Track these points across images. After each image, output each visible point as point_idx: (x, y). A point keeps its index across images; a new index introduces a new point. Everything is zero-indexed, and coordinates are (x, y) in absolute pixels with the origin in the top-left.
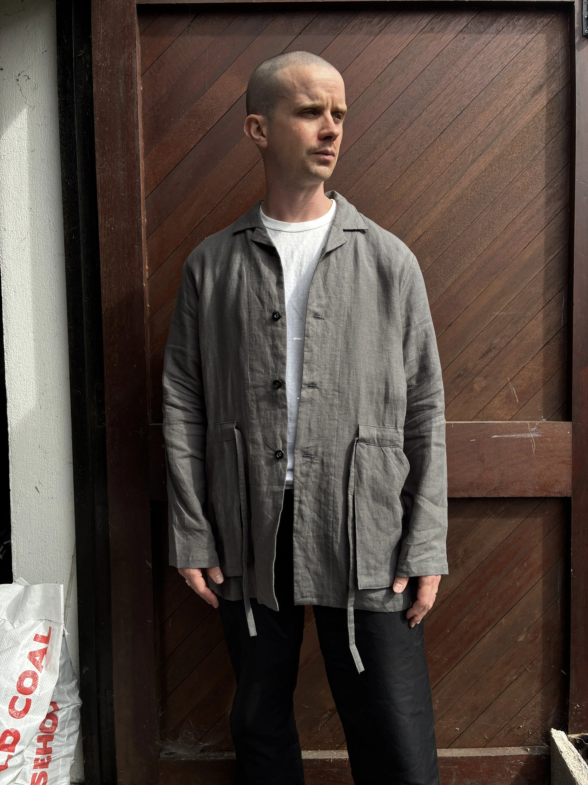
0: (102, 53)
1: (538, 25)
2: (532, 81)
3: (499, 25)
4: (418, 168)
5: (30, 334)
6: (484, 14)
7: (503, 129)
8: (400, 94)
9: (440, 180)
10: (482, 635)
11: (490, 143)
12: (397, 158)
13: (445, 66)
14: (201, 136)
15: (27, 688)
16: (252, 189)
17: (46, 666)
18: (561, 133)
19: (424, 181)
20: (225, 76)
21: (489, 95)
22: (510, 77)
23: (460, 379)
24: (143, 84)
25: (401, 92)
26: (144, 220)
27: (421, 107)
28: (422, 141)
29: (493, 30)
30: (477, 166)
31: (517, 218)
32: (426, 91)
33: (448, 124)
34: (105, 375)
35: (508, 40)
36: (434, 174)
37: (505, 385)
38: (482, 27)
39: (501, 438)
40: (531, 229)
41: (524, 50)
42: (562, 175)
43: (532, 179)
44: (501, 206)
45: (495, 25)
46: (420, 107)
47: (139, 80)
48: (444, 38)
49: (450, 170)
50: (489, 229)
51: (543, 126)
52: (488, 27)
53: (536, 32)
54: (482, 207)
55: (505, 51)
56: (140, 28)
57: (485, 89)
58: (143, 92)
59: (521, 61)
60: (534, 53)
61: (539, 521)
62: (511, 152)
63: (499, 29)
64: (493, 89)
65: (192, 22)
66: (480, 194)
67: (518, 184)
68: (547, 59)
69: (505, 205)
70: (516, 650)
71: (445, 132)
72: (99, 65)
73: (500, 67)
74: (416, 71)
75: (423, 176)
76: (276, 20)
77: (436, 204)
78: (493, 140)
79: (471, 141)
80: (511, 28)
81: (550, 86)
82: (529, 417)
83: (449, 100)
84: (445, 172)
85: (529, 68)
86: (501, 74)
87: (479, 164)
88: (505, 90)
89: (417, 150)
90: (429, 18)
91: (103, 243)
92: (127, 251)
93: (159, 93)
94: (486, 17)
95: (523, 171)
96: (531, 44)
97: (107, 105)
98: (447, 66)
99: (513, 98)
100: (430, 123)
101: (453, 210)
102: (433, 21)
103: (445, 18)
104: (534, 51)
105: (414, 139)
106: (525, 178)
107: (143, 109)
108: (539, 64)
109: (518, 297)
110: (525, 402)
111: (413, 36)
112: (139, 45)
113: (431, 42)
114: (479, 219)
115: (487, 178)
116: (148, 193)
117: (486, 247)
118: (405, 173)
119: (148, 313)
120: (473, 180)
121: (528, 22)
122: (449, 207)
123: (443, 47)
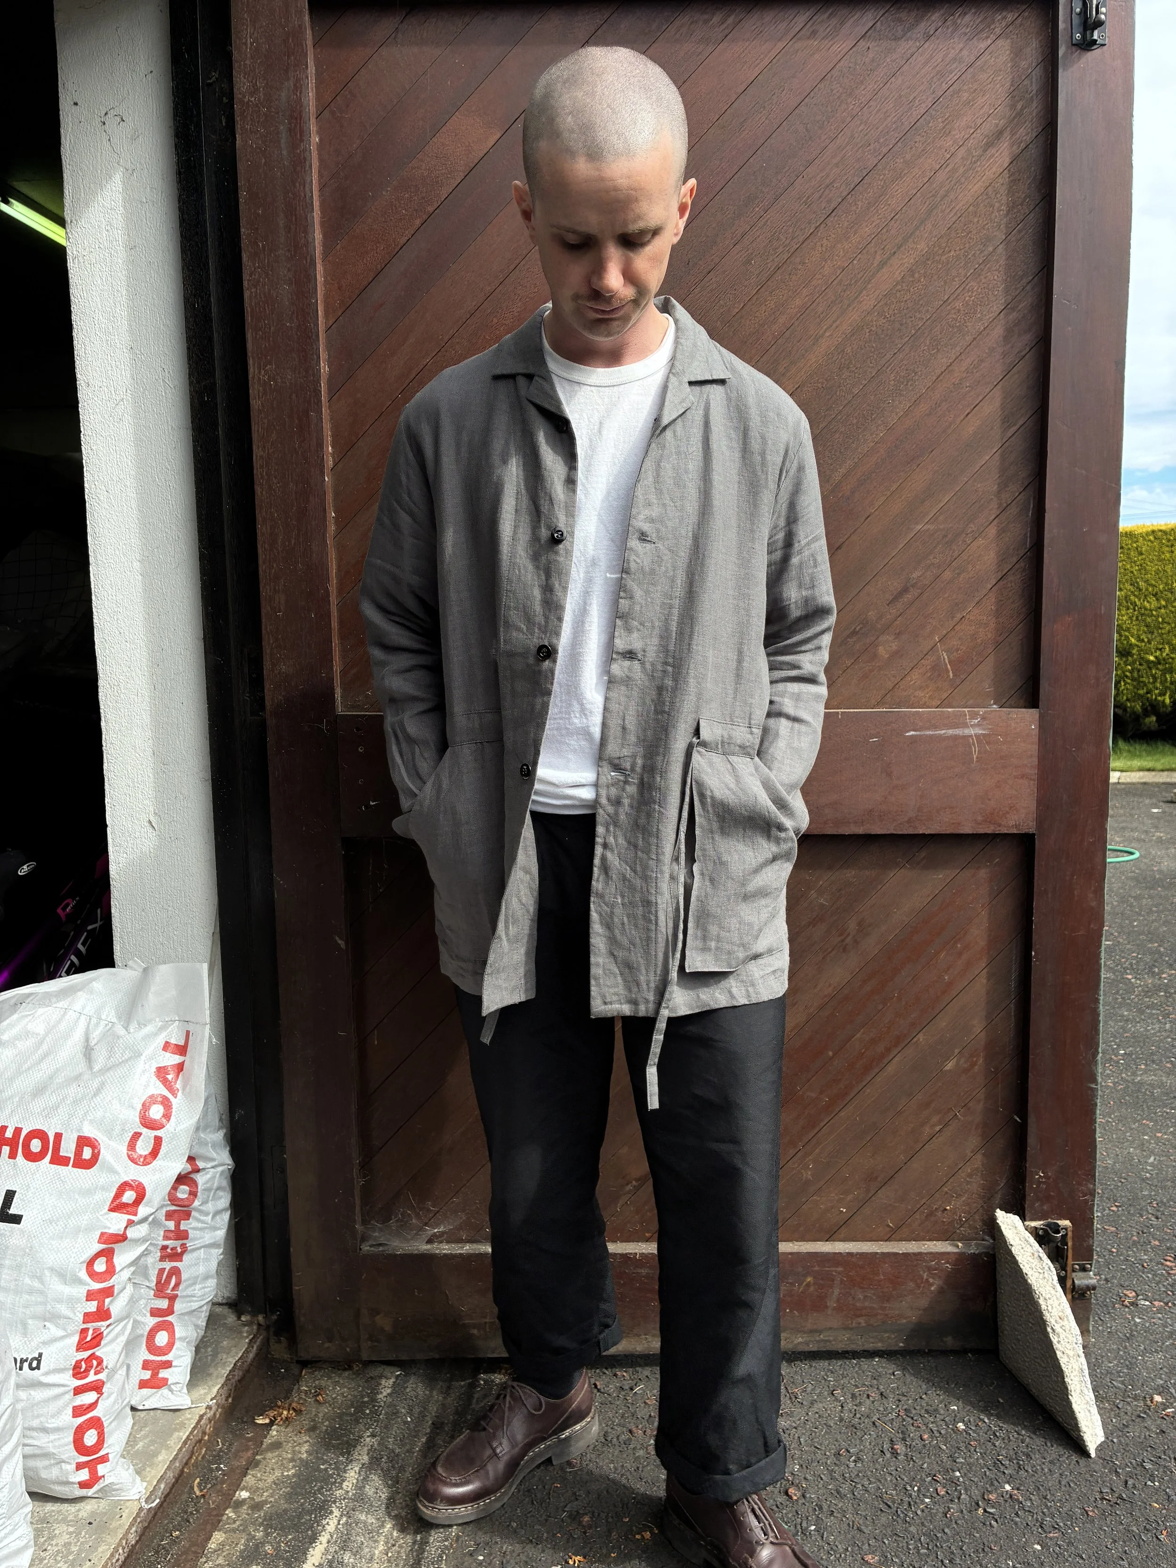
0: (250, 79)
1: (997, 24)
2: (984, 124)
3: (928, 24)
4: (787, 277)
5: (135, 564)
6: (903, 6)
7: (934, 208)
8: (758, 147)
9: (825, 298)
10: (885, 1061)
11: (910, 233)
12: (752, 259)
13: (836, 98)
14: (418, 222)
15: (155, 1120)
16: (506, 315)
17: (184, 1089)
18: (1032, 215)
19: (797, 300)
20: (459, 117)
21: (910, 149)
22: (946, 117)
23: (854, 639)
24: (318, 132)
25: (760, 144)
26: (324, 368)
27: (794, 171)
28: (795, 230)
29: (918, 35)
30: (889, 273)
31: (955, 363)
32: (801, 143)
33: (840, 200)
34: (264, 632)
35: (944, 51)
36: (816, 287)
37: (930, 647)
38: (900, 28)
39: (920, 736)
40: (979, 382)
41: (972, 69)
42: (1033, 289)
43: (981, 296)
44: (928, 343)
45: (923, 25)
46: (791, 170)
47: (313, 127)
48: (834, 48)
49: (841, 280)
50: (908, 382)
51: (1002, 204)
52: (909, 29)
53: (993, 37)
54: (897, 345)
55: (939, 71)
56: (313, 35)
57: (903, 138)
58: (321, 146)
59: (966, 87)
60: (990, 74)
61: (983, 873)
62: (946, 249)
63: (929, 33)
64: (917, 139)
65: (401, 23)
66: (893, 321)
67: (957, 304)
68: (1012, 85)
69: (935, 340)
70: (940, 1084)
71: (833, 214)
72: (246, 100)
73: (930, 99)
74: (785, 107)
75: (796, 291)
76: (546, 18)
77: (817, 340)
78: (917, 228)
79: (879, 230)
80: (950, 30)
81: (1016, 133)
82: (971, 702)
83: (841, 159)
84: (834, 283)
85: (981, 101)
86: (931, 111)
87: (891, 270)
88: (937, 140)
89: (787, 245)
90: (807, 14)
91: (256, 407)
92: (297, 421)
93: (347, 148)
94: (907, 10)
95: (966, 282)
96: (983, 59)
97: (261, 170)
98: (839, 98)
99: (950, 154)
100: (808, 198)
101: (846, 350)
102: (815, 18)
103: (835, 15)
104: (988, 71)
105: (782, 227)
106: (970, 294)
107: (321, 175)
108: (998, 93)
109: (955, 498)
110: (963, 677)
111: (780, 45)
112: (312, 63)
113: (812, 55)
114: (890, 365)
115: (906, 294)
116: (331, 323)
117: (902, 413)
118: (765, 286)
119: (333, 528)
120: (880, 297)
121: (980, 20)
122: (840, 344)
123: (832, 65)
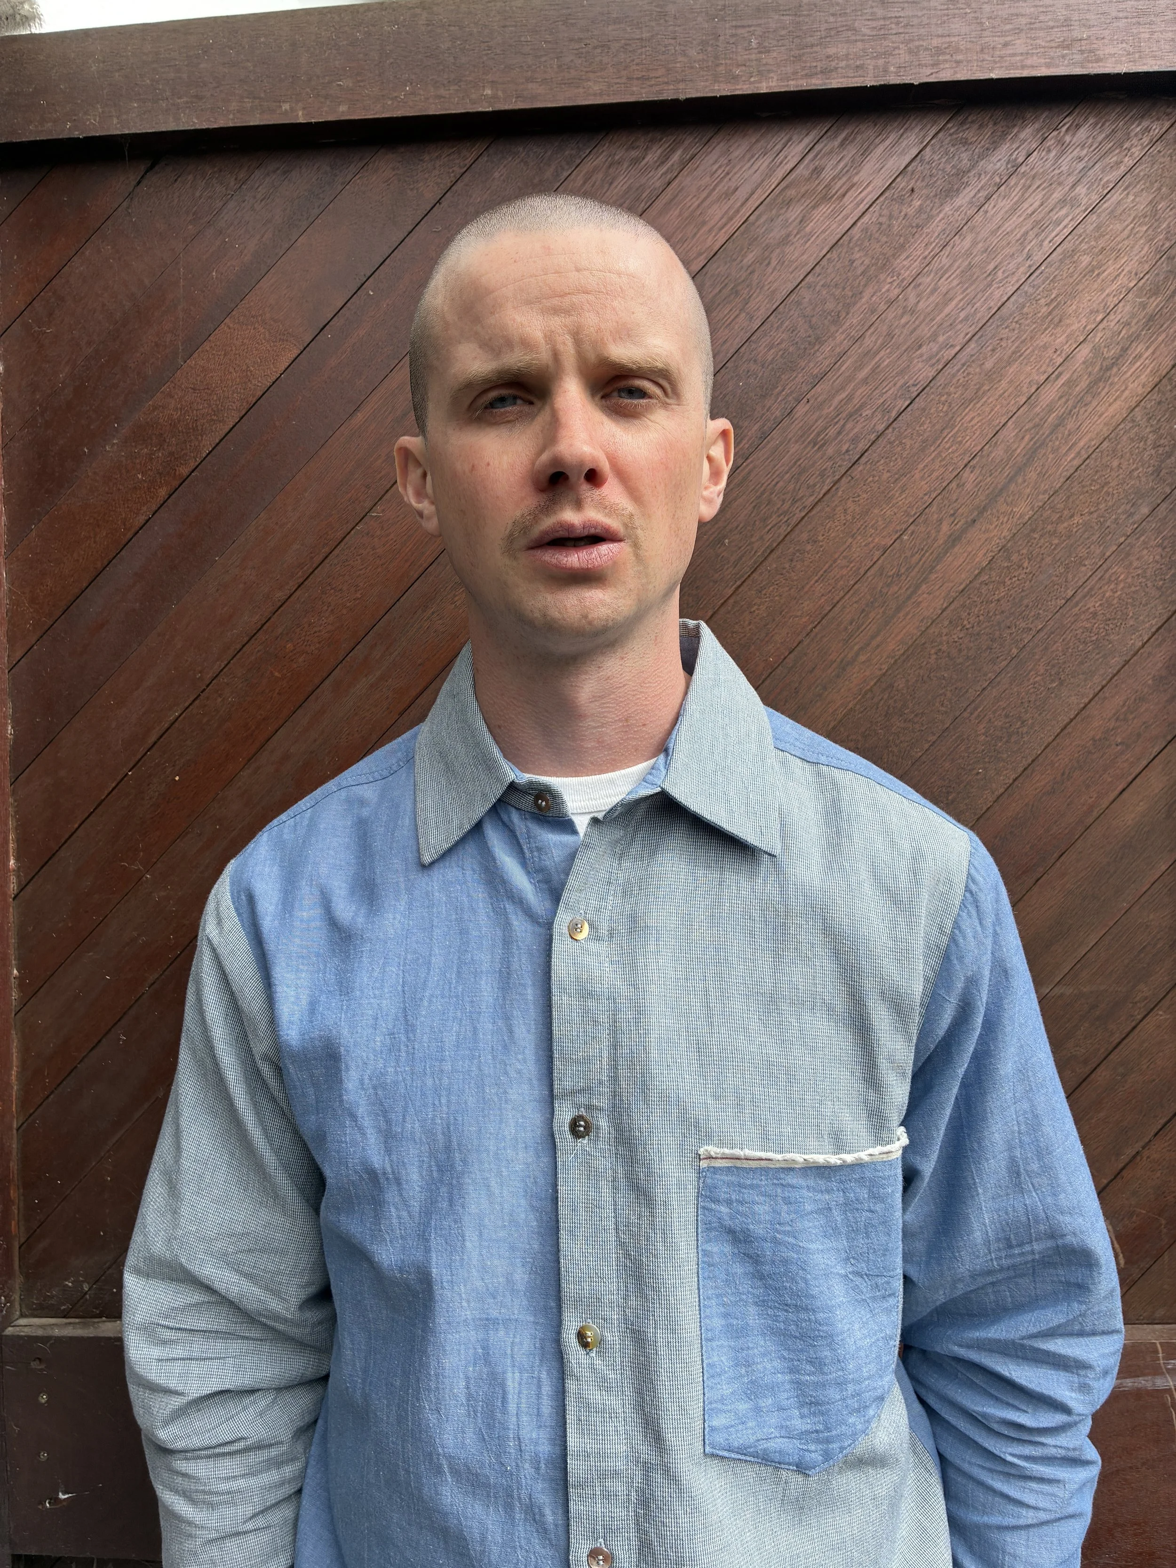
2: (1121, 305)
3: (1015, 146)
4: (787, 566)
6: (970, 120)
7: (1038, 448)
8: (729, 355)
9: (854, 599)
11: (999, 487)
12: (725, 537)
13: (859, 272)
14: (163, 492)
16: (307, 638)
19: (806, 603)
20: (231, 325)
21: (993, 350)
22: (1053, 296)
24: (5, 356)
25: (732, 351)
27: (792, 392)
28: (797, 488)
29: (999, 164)
30: (966, 554)
31: (1093, 703)
32: (803, 347)
33: (873, 437)
35: (1043, 189)
36: (837, 581)
38: (965, 156)
40: (1139, 735)
41: (1094, 217)
43: (1133, 589)
44: (1042, 671)
45: (1005, 147)
46: (787, 391)
48: (853, 193)
49: (882, 569)
50: (1010, 736)
51: (1162, 435)
52: (981, 157)
53: (1127, 162)
54: (985, 675)
55: (1037, 223)
57: (980, 334)
58: (6, 378)
59: (1086, 247)
60: (1126, 223)
62: (1066, 512)
63: (1016, 159)
64: (1004, 333)
65: (139, 183)
66: (978, 634)
68: (1167, 239)
69: (1054, 666)
71: (863, 460)
73: (1022, 269)
74: (774, 292)
75: (803, 587)
76: (371, 165)
77: (844, 669)
78: (1011, 479)
79: (944, 484)
80: (1052, 154)
82: (1160, 1313)
83: (873, 370)
84: (869, 574)
85: (1111, 269)
86: (1026, 287)
87: (970, 549)
88: (1039, 333)
89: (785, 513)
90: (807, 140)
93: (50, 380)
94: (976, 126)
95: (1104, 566)
96: (1115, 197)
98: (863, 273)
99: (1064, 356)
100: (818, 434)
101: (896, 684)
102: (818, 147)
103: (855, 138)
104: (1123, 217)
105: (774, 483)
106: (1112, 586)
107: (5, 424)
108: (1143, 252)
109: (1106, 939)
110: (1144, 1265)
113: (814, 207)
114: (976, 709)
115: (998, 589)
116: (18, 654)
117: (1002, 790)
118: (749, 582)
119: (15, 995)
120: (953, 594)
121: (1103, 135)
122: (884, 674)
123: (850, 221)
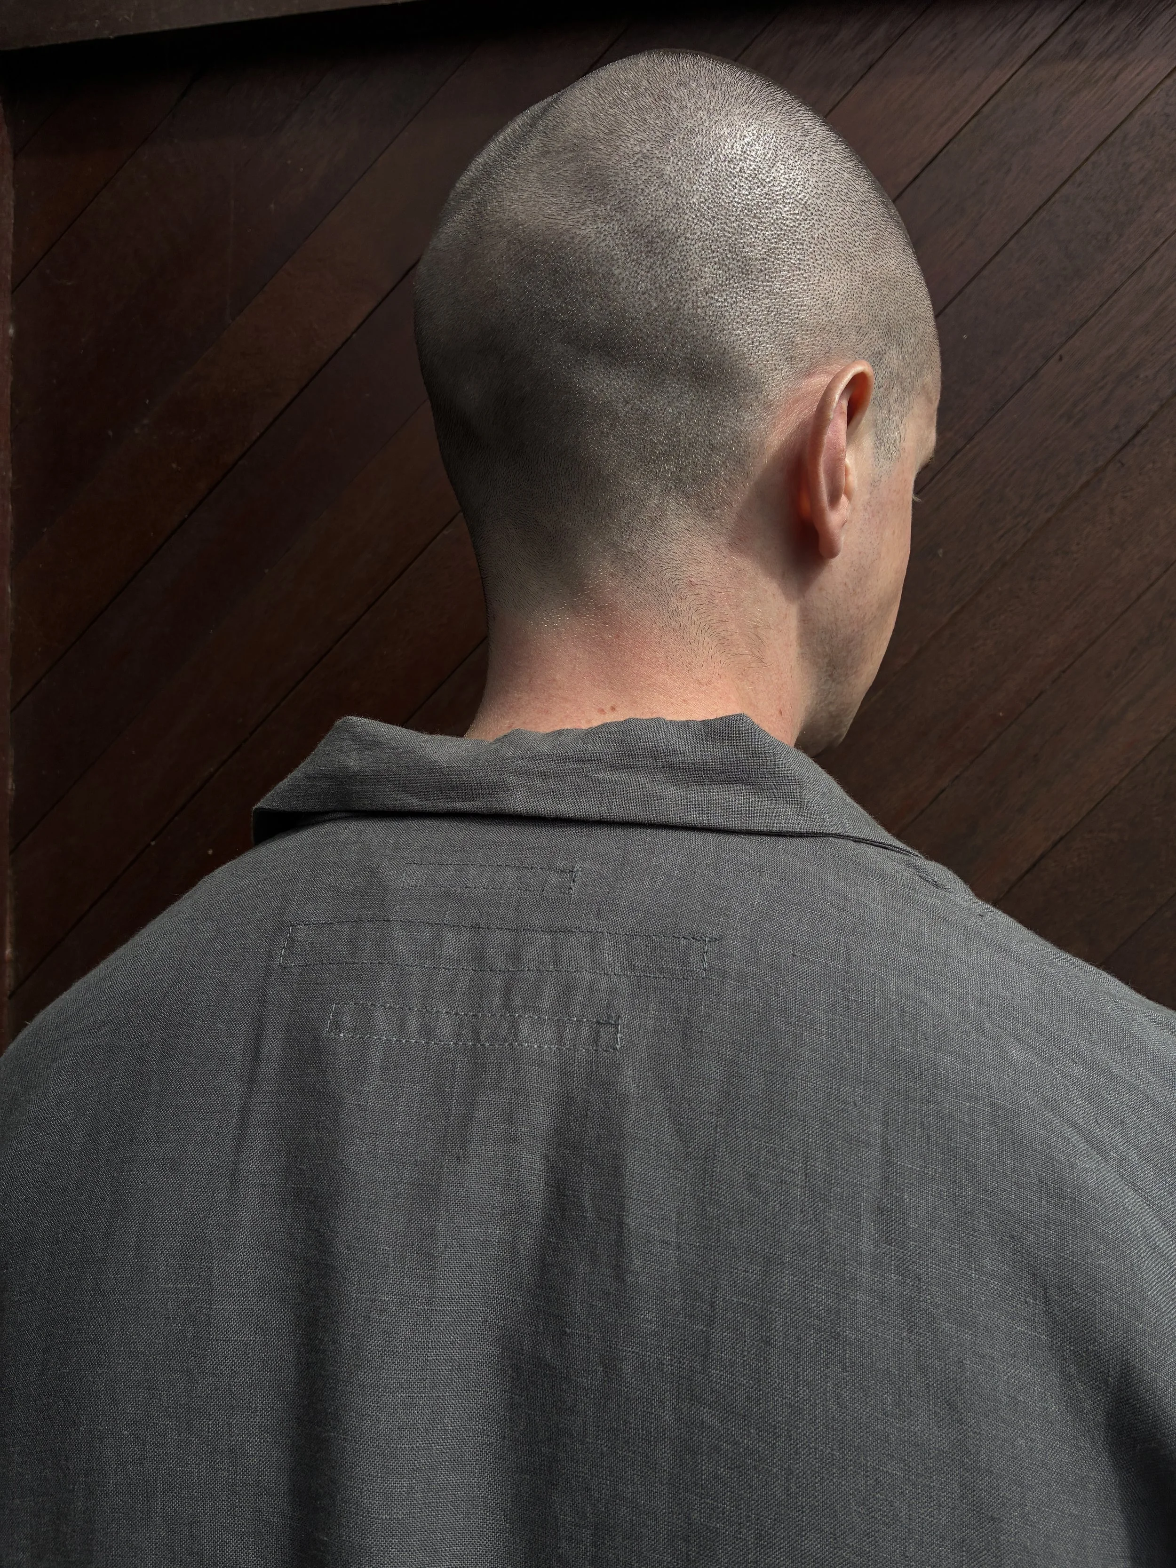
4: (1026, 586)
8: (950, 297)
9: (1121, 635)
12: (938, 546)
13: (1137, 181)
14: (203, 485)
16: (378, 675)
19: (1053, 637)
20: (291, 272)
24: (14, 319)
25: (955, 291)
27: (1038, 346)
28: (1044, 478)
32: (1055, 283)
33: (1154, 407)
36: (1097, 609)
46: (1031, 344)
48: (1128, 75)
49: (1162, 592)
56: (14, 134)
58: (18, 345)
65: (183, 94)
71: (1139, 440)
74: (1014, 209)
75: (1048, 615)
77: (1105, 731)
84: (1143, 599)
89: (1024, 513)
98: (1143, 182)
100: (1075, 404)
102: (1078, 16)
105: (1008, 472)
111: (998, 78)
112: (10, 187)
113: (1073, 93)
116: (23, 689)
118: (972, 606)
122: (1164, 740)
123: (1124, 112)
